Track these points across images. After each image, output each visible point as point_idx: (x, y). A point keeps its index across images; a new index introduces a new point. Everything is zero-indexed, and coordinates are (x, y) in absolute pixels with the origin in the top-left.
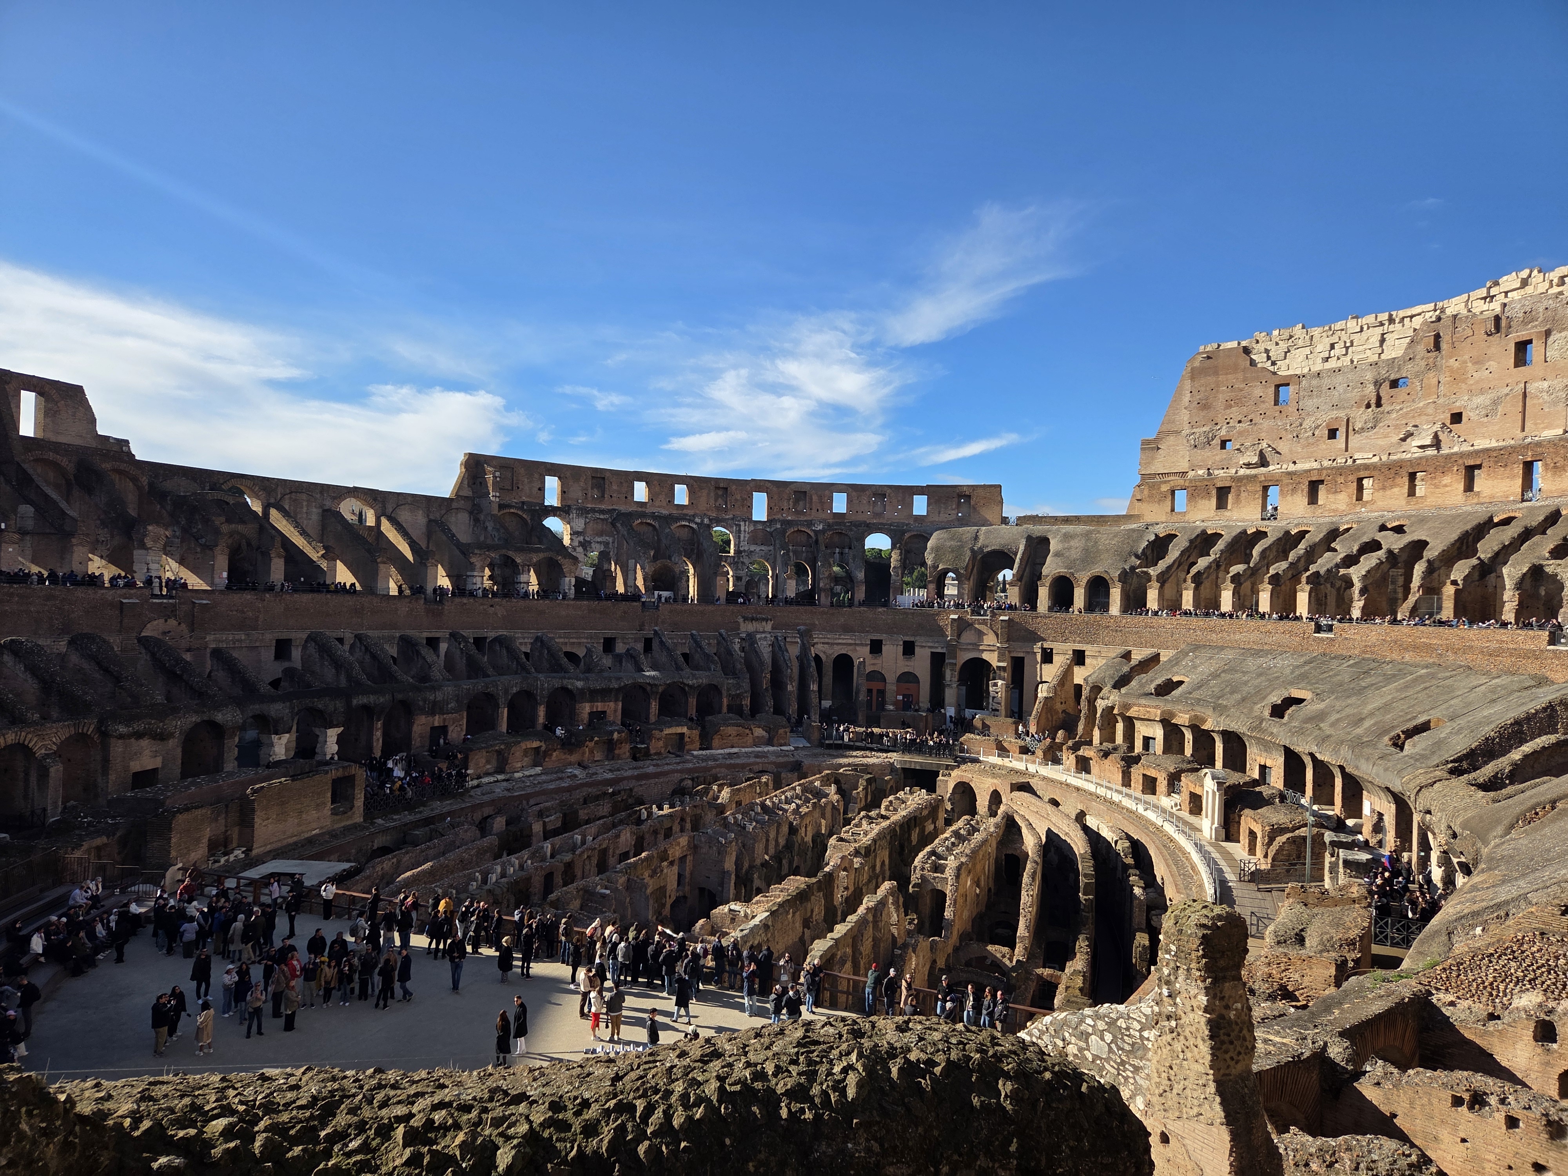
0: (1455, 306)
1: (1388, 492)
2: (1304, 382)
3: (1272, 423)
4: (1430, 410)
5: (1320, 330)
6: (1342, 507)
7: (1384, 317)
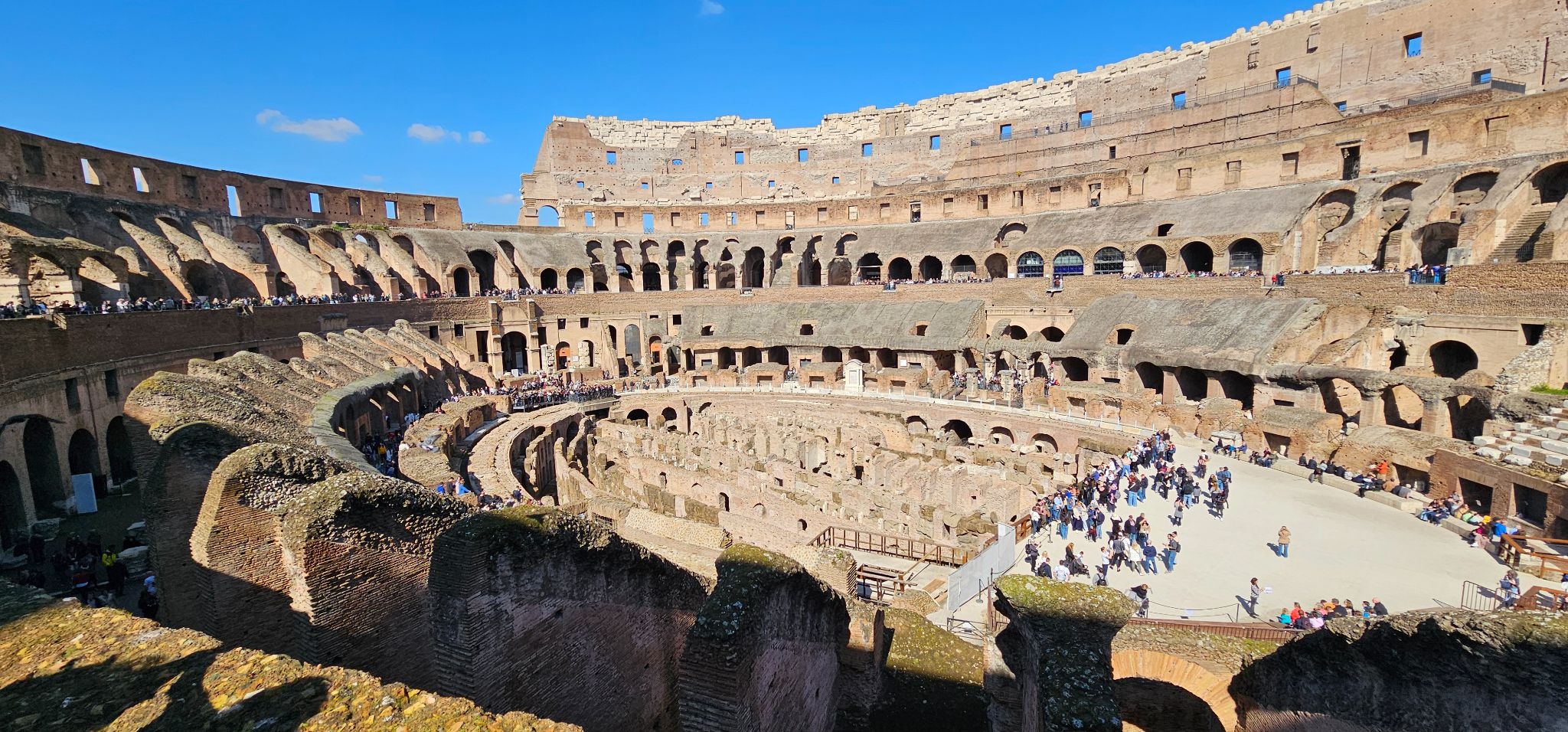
0: (700, 126)
1: (717, 222)
2: (624, 153)
3: (607, 174)
4: (696, 179)
5: (628, 123)
6: (692, 228)
7: (663, 123)
